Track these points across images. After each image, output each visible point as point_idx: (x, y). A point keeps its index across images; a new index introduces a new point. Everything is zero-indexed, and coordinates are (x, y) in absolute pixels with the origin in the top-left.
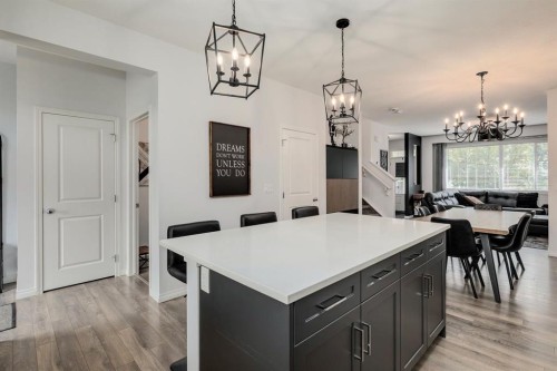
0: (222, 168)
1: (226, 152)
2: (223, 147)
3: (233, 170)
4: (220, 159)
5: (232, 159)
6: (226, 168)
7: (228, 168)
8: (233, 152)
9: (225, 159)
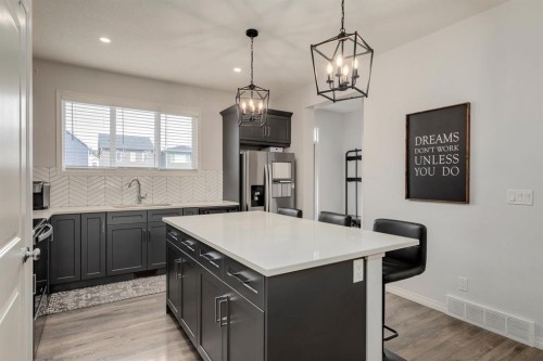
0: (422, 166)
1: (426, 146)
2: (424, 140)
3: (439, 168)
4: (419, 155)
5: (437, 154)
6: (427, 165)
7: (431, 166)
8: (439, 144)
9: (426, 155)
